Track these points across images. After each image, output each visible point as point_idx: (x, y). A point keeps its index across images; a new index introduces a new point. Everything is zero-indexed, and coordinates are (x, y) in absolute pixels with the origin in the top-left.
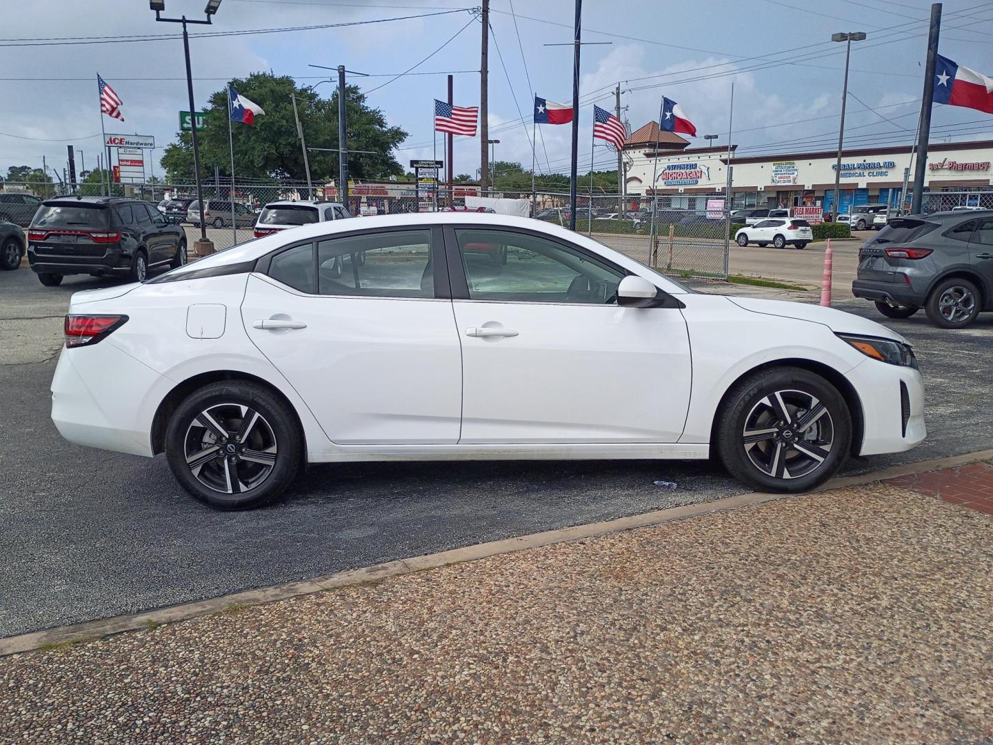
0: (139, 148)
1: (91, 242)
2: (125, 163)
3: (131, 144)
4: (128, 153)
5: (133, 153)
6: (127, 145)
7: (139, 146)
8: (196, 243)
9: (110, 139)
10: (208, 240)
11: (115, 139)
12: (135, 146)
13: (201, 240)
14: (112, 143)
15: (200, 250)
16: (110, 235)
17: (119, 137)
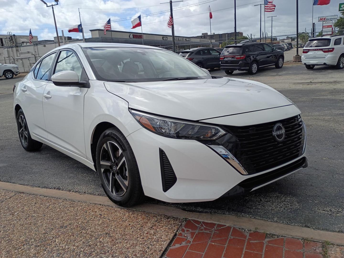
0: (331, 21)
1: (235, 59)
2: (325, 27)
3: (328, 19)
4: (327, 23)
5: (329, 23)
6: (327, 20)
7: (331, 20)
8: (294, 57)
9: (321, 19)
10: (299, 55)
11: (322, 19)
12: (330, 20)
13: (296, 56)
14: (321, 20)
15: (295, 60)
16: (241, 56)
17: (324, 18)
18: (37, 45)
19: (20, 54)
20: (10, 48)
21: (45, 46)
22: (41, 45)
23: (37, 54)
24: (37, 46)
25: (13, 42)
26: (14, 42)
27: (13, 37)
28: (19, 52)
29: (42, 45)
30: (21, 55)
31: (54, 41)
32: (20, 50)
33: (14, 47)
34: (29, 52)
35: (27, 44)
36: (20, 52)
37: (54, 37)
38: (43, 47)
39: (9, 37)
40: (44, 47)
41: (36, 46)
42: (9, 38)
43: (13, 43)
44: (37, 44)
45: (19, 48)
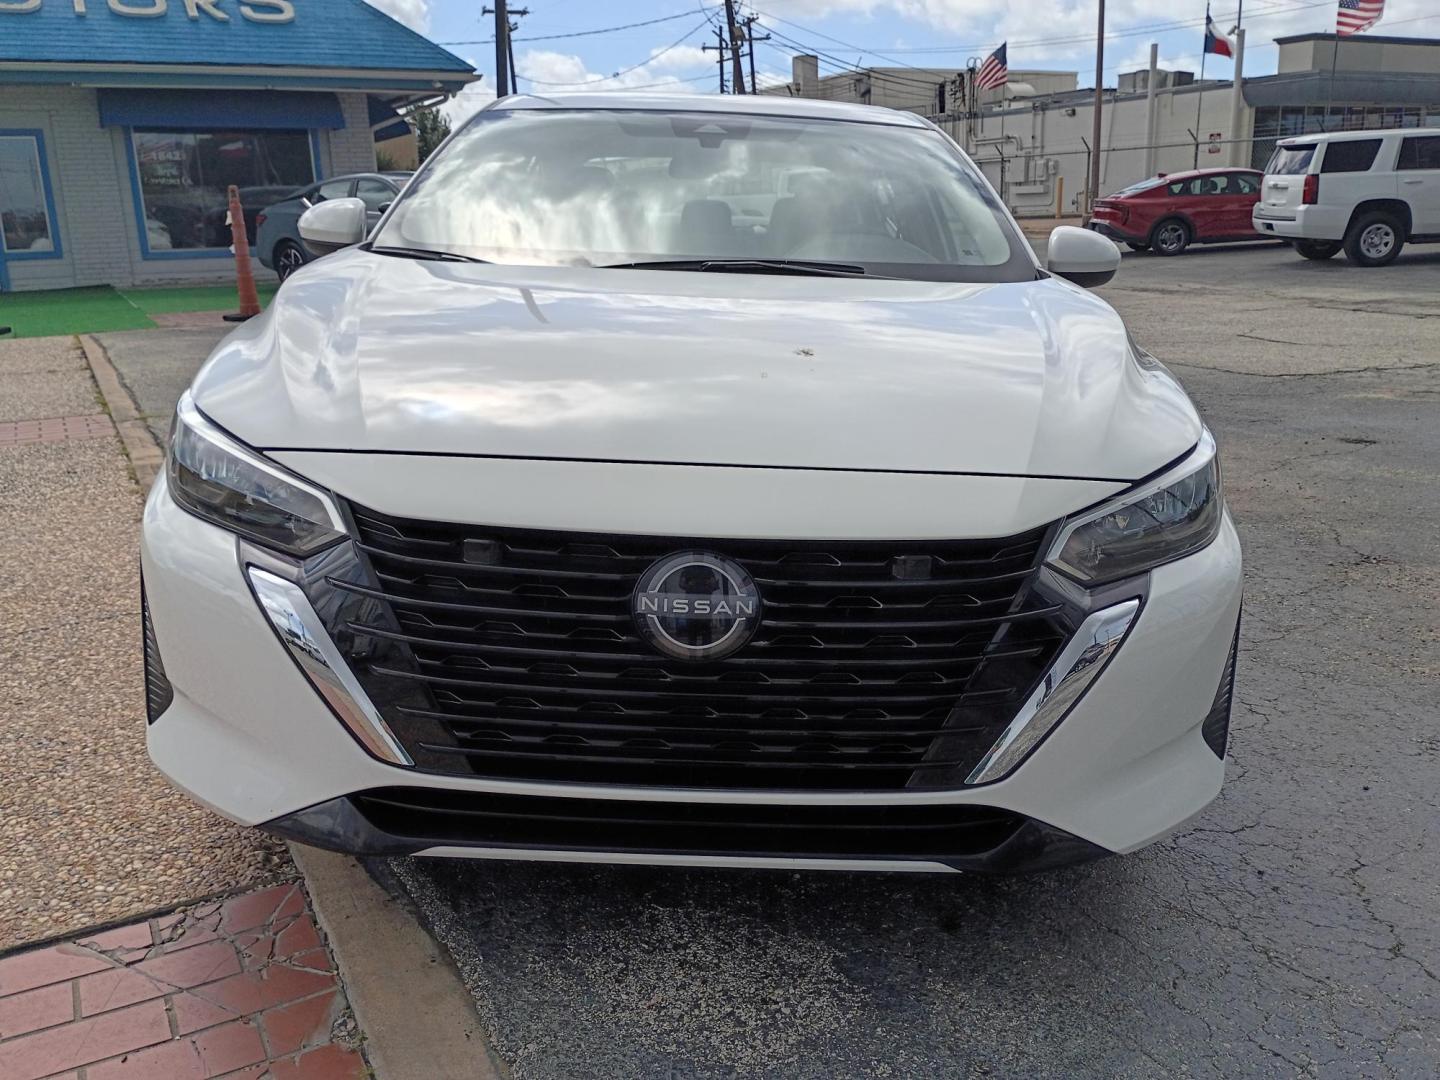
18: (1043, 110)
19: (977, 145)
20: (949, 121)
21: (1074, 113)
22: (1059, 108)
23: (1037, 147)
24: (1044, 114)
25: (964, 96)
26: (967, 98)
27: (967, 77)
28: (976, 137)
29: (1063, 111)
30: (979, 149)
31: (1115, 90)
32: (982, 131)
33: (962, 116)
34: (1009, 138)
35: (1009, 106)
36: (980, 136)
37: (1120, 76)
38: (1067, 118)
39: (953, 77)
40: (1069, 115)
41: (1041, 112)
42: (953, 82)
43: (964, 100)
44: (1046, 105)
45: (980, 120)
